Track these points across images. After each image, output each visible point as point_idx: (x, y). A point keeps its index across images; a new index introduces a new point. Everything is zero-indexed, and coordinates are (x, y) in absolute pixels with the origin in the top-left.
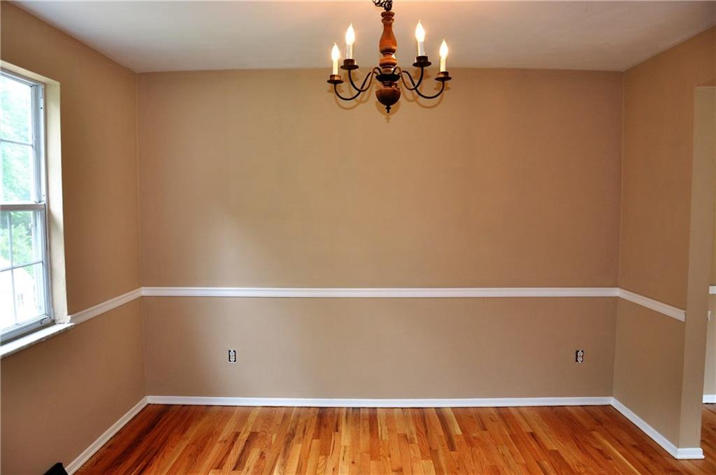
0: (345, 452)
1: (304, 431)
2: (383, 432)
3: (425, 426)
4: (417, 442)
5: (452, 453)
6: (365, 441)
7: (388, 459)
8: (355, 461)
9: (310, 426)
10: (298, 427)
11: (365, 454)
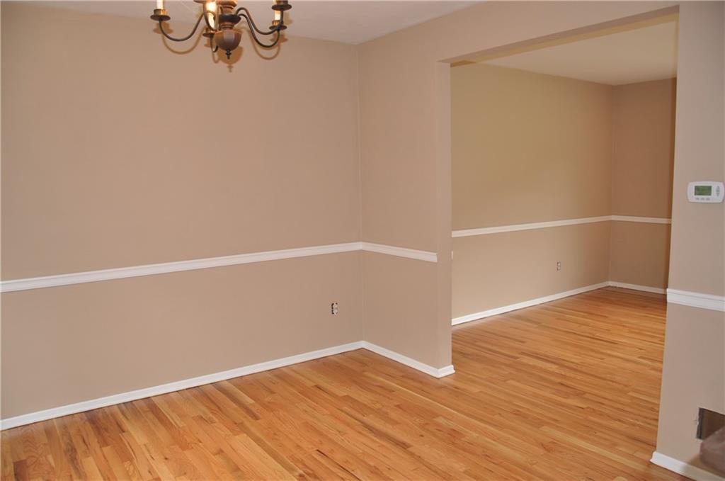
0: (149, 451)
1: (84, 441)
2: (176, 420)
3: (215, 404)
4: (217, 420)
5: (258, 421)
6: (162, 433)
7: (200, 444)
8: (167, 457)
9: (87, 435)
10: (74, 441)
11: (172, 447)
